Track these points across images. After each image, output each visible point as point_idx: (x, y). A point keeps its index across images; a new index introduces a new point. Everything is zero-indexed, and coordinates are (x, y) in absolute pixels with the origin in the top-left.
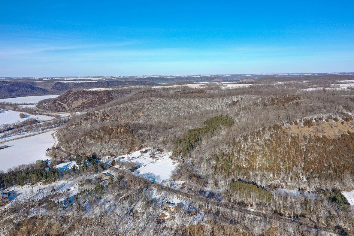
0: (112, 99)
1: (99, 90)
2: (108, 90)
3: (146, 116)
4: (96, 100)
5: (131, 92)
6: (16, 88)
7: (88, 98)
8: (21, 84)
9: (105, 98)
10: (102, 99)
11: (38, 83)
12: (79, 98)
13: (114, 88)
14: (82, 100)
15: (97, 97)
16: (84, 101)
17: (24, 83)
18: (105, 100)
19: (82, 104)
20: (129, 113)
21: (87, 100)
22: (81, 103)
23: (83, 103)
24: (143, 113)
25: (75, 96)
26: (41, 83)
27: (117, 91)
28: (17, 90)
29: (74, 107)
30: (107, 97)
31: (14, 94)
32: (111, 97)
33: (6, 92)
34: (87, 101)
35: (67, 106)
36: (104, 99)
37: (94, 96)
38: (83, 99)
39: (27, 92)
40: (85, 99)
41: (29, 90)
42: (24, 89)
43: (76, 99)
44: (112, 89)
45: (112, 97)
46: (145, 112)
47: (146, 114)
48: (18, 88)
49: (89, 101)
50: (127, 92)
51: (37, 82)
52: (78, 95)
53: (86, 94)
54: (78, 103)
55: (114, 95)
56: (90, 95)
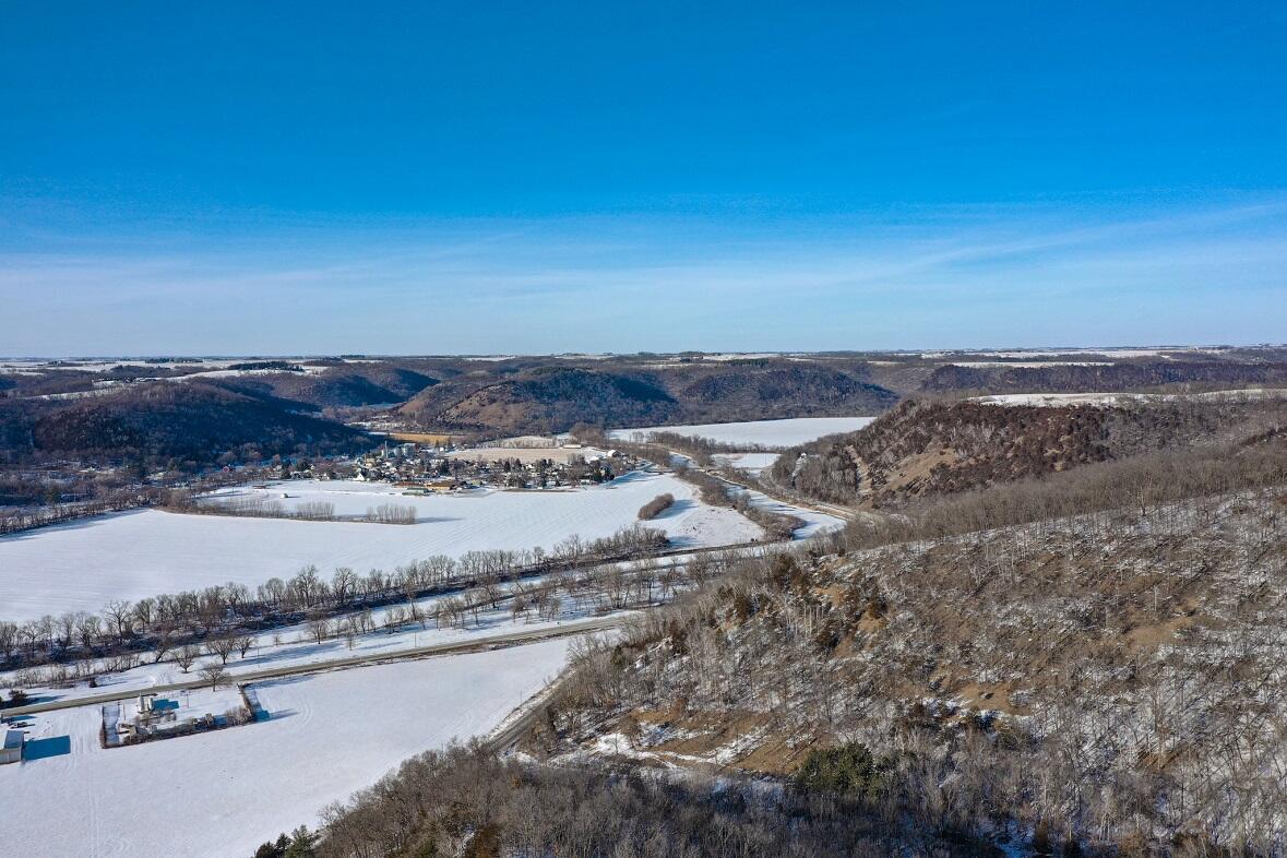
0: (1101, 454)
1: (1042, 404)
2: (1094, 403)
3: (1212, 673)
4: (1010, 455)
5: (1232, 423)
6: (789, 385)
7: (971, 440)
8: (808, 371)
9: (1060, 446)
10: (1041, 450)
11: (880, 367)
12: (935, 438)
13: (1129, 395)
14: (942, 453)
15: (1019, 440)
16: (951, 457)
17: (820, 368)
18: (1055, 458)
19: (933, 471)
20: (1056, 614)
21: (962, 454)
22: (933, 465)
23: (943, 466)
24: (1190, 636)
25: (919, 428)
26: (890, 367)
27: (1144, 410)
28: (788, 394)
29: (895, 482)
30: (1070, 442)
31: (775, 407)
32: (1096, 442)
33: (755, 397)
34: (961, 461)
35: (870, 475)
36: (1050, 452)
37: (1002, 433)
38: (946, 446)
39: (821, 399)
40: (956, 448)
41: (833, 392)
42: (813, 389)
43: (919, 445)
44: (1118, 400)
45: (1105, 444)
46: (1215, 625)
47: (1216, 655)
48: (796, 385)
49: (972, 461)
50: (1205, 420)
51: (879, 363)
52: (931, 423)
53: (966, 422)
54: (921, 463)
55: (1116, 432)
56: (987, 426)
